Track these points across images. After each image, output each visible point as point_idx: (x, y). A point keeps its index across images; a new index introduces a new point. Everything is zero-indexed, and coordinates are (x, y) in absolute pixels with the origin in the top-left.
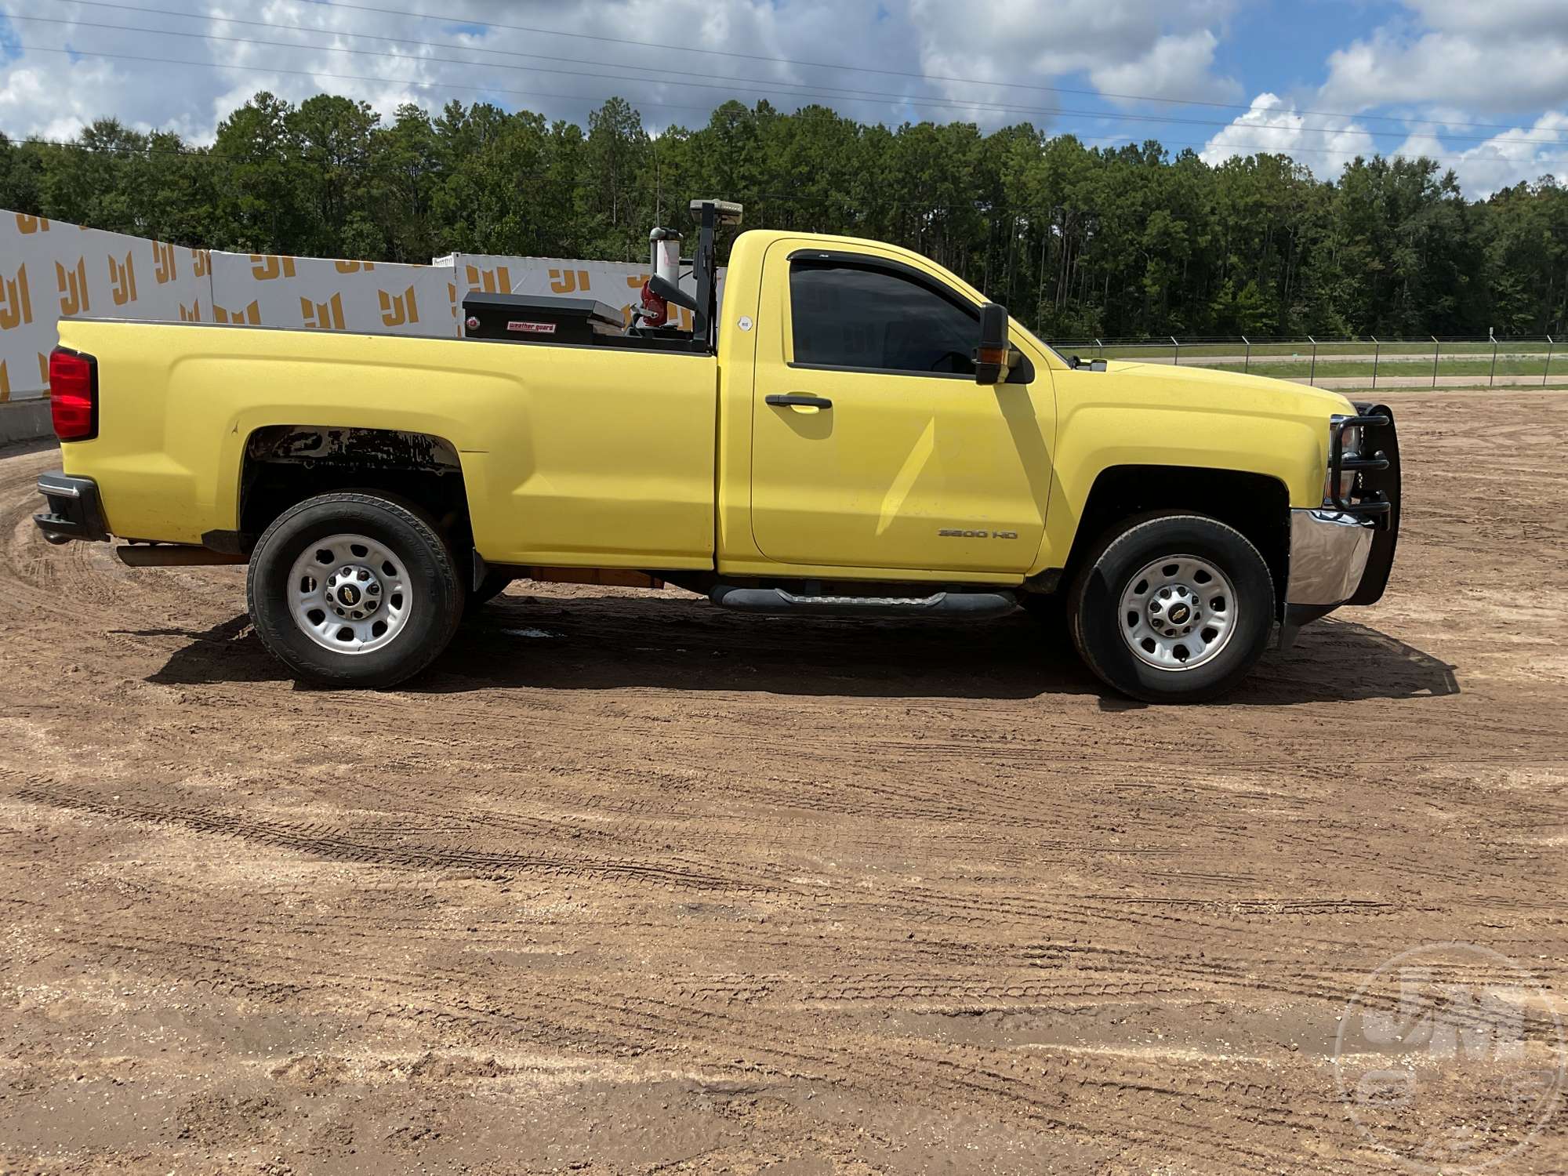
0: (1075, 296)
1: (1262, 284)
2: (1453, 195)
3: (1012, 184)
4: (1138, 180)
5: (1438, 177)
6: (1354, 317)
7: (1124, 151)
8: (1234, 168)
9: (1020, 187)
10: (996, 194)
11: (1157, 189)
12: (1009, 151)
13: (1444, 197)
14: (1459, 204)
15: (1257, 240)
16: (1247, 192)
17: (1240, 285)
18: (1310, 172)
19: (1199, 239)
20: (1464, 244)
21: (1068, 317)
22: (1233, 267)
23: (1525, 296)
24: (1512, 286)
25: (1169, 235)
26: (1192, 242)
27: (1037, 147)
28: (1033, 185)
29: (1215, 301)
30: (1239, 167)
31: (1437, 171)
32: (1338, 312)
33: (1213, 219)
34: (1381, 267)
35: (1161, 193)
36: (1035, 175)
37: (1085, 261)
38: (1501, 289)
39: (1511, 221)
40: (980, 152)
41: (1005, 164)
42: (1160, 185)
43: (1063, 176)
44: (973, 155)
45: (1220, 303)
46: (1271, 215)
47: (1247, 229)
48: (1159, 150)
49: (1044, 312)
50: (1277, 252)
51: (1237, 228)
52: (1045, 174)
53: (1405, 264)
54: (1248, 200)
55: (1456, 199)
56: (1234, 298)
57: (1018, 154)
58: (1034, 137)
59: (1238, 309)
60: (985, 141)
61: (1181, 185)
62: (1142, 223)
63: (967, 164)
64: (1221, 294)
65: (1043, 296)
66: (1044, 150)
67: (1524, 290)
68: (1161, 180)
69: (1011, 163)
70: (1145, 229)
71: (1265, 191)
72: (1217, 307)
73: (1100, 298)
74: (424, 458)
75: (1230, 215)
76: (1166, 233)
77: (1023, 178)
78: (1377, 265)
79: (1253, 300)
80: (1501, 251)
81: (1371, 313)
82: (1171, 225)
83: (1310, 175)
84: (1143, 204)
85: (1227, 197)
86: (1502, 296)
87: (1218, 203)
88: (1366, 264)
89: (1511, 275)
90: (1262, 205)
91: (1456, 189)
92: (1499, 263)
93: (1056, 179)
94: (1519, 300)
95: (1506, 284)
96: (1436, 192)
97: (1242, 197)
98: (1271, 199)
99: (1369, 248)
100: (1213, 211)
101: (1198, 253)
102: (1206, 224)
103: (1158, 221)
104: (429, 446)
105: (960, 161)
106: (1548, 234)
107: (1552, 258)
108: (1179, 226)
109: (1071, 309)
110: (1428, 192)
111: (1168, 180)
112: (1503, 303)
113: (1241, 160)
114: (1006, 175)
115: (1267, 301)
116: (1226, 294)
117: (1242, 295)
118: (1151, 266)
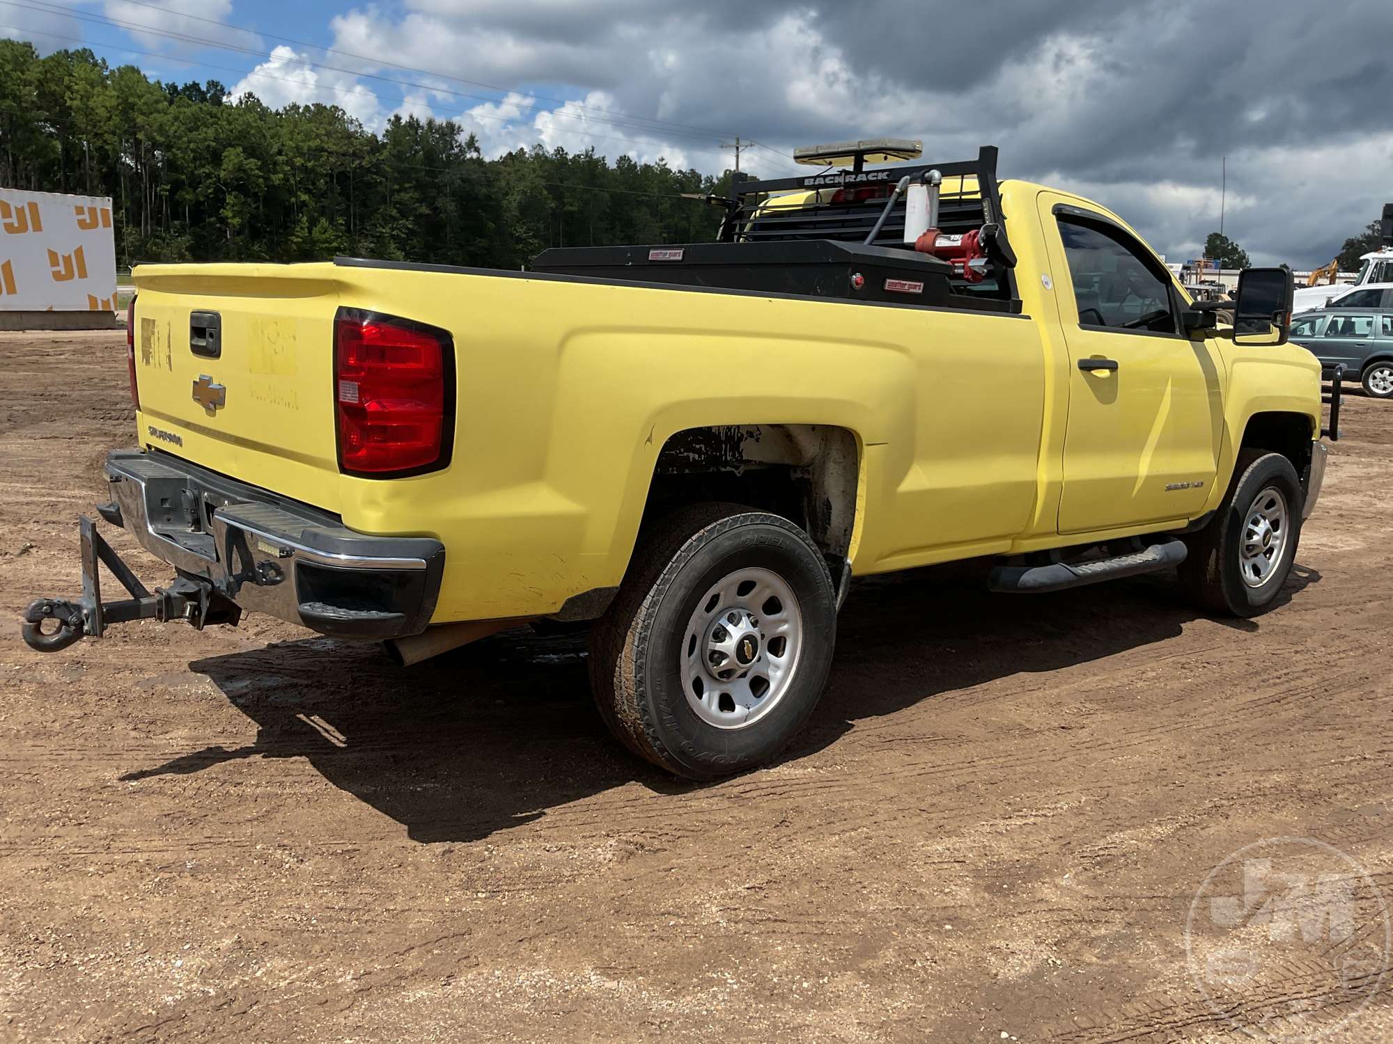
0: (159, 223)
1: (332, 221)
2: (475, 155)
3: (79, 109)
4: (208, 117)
5: (462, 138)
6: (412, 254)
7: (187, 88)
8: (294, 114)
9: (88, 112)
10: (62, 117)
11: (227, 127)
12: (71, 75)
13: (468, 156)
14: (479, 162)
15: (322, 181)
16: (308, 136)
17: (313, 222)
18: (360, 125)
19: (273, 177)
20: (488, 197)
21: (156, 244)
22: (304, 204)
23: (536, 241)
24: (525, 233)
25: (245, 171)
26: (266, 179)
27: (100, 74)
28: (102, 112)
29: (294, 235)
30: (298, 113)
31: (462, 133)
32: (399, 249)
33: (280, 158)
34: (428, 212)
35: (231, 131)
36: (104, 101)
37: (166, 190)
38: (517, 235)
39: (520, 180)
40: (40, 73)
41: (69, 88)
42: (230, 123)
43: (132, 106)
44: (33, 74)
45: (298, 237)
46: (332, 160)
47: (313, 170)
48: (222, 90)
49: (131, 239)
50: (340, 194)
51: (304, 169)
52: (114, 102)
53: (446, 211)
54: (310, 143)
55: (478, 158)
56: (310, 232)
57: (82, 80)
58: (95, 64)
59: (314, 243)
60: (44, 62)
61: (249, 125)
62: (216, 158)
63: (27, 83)
64: (298, 229)
65: (128, 223)
66: (107, 77)
67: (534, 237)
68: (231, 118)
69: (76, 87)
70: (221, 165)
71: (325, 138)
72: (296, 240)
73: (183, 227)
74: (733, 456)
75: (296, 157)
76: (240, 168)
77: (91, 103)
78: (424, 210)
79: (327, 235)
80: (515, 205)
81: (424, 251)
82: (245, 162)
83: (361, 127)
84: (215, 140)
85: (291, 140)
86: (519, 240)
87: (283, 145)
88: (415, 209)
89: (524, 223)
90: (323, 150)
91: (477, 150)
92: (514, 213)
93: (127, 108)
94: (531, 244)
95: (520, 231)
96: (462, 151)
97: (303, 141)
98: (330, 145)
99: (417, 195)
100: (280, 153)
101: (272, 188)
102: (275, 164)
103: (233, 157)
104: (741, 439)
105: (20, 79)
106: (545, 192)
107: (550, 211)
108: (252, 163)
109: (157, 237)
110: (456, 150)
111: (237, 119)
112: (521, 246)
113: (299, 108)
114: (71, 99)
115: (338, 237)
116: (302, 228)
117: (316, 230)
118: (230, 199)
